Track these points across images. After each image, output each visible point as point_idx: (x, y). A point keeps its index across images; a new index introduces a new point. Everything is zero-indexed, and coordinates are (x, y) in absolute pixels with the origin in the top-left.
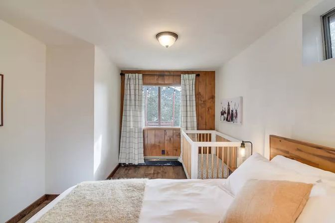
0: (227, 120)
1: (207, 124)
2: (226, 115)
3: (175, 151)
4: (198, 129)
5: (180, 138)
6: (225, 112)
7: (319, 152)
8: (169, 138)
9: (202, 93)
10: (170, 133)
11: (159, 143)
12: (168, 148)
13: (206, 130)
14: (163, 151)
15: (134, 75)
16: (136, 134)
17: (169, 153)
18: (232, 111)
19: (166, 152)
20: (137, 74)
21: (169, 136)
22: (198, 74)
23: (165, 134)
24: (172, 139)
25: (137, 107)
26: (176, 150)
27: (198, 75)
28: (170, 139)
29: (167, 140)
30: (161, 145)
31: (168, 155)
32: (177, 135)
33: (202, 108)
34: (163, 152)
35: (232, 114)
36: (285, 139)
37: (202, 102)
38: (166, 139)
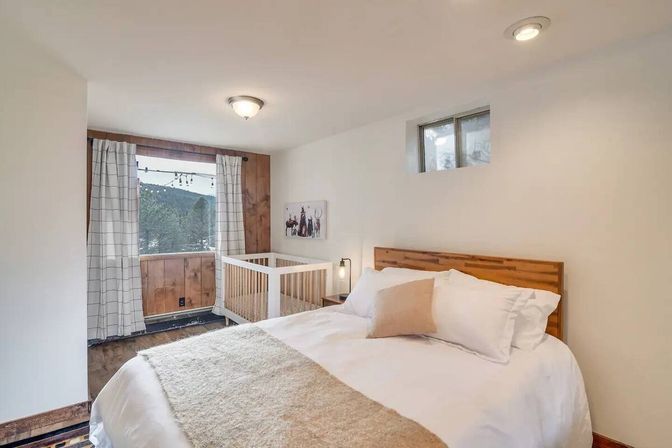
0: (300, 234)
1: (260, 243)
2: (297, 228)
3: (205, 296)
4: (247, 253)
5: (214, 271)
6: (295, 223)
7: (426, 257)
8: (193, 274)
9: (250, 190)
10: (194, 264)
11: (174, 284)
12: (190, 292)
13: (257, 252)
14: (180, 299)
15: (118, 144)
16: (126, 271)
17: (193, 302)
18: (310, 221)
19: (187, 301)
20: (125, 144)
21: (193, 270)
22: (245, 157)
23: (186, 266)
24: (199, 275)
25: (126, 213)
26: (208, 294)
27: (245, 159)
28: (196, 275)
29: (189, 278)
30: (178, 288)
31: (191, 305)
32: (208, 267)
33: (251, 215)
34: (182, 302)
35: (310, 225)
36: (393, 249)
37: (251, 206)
38: (187, 275)
